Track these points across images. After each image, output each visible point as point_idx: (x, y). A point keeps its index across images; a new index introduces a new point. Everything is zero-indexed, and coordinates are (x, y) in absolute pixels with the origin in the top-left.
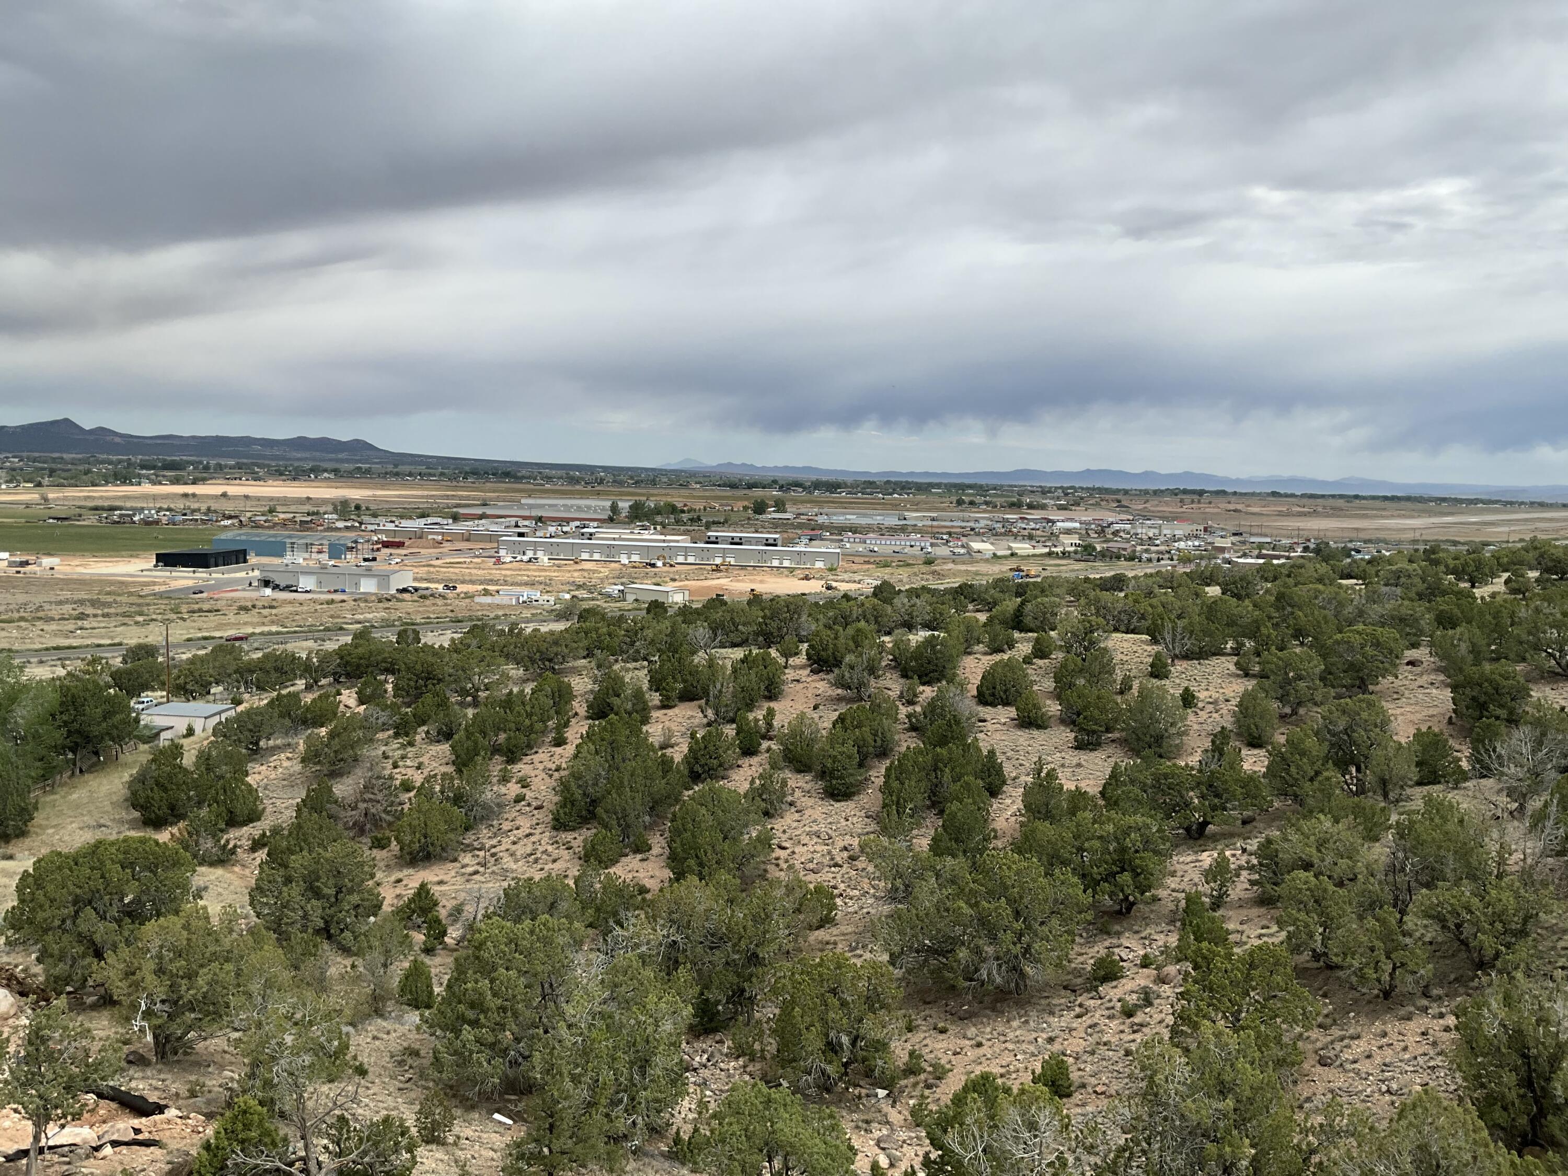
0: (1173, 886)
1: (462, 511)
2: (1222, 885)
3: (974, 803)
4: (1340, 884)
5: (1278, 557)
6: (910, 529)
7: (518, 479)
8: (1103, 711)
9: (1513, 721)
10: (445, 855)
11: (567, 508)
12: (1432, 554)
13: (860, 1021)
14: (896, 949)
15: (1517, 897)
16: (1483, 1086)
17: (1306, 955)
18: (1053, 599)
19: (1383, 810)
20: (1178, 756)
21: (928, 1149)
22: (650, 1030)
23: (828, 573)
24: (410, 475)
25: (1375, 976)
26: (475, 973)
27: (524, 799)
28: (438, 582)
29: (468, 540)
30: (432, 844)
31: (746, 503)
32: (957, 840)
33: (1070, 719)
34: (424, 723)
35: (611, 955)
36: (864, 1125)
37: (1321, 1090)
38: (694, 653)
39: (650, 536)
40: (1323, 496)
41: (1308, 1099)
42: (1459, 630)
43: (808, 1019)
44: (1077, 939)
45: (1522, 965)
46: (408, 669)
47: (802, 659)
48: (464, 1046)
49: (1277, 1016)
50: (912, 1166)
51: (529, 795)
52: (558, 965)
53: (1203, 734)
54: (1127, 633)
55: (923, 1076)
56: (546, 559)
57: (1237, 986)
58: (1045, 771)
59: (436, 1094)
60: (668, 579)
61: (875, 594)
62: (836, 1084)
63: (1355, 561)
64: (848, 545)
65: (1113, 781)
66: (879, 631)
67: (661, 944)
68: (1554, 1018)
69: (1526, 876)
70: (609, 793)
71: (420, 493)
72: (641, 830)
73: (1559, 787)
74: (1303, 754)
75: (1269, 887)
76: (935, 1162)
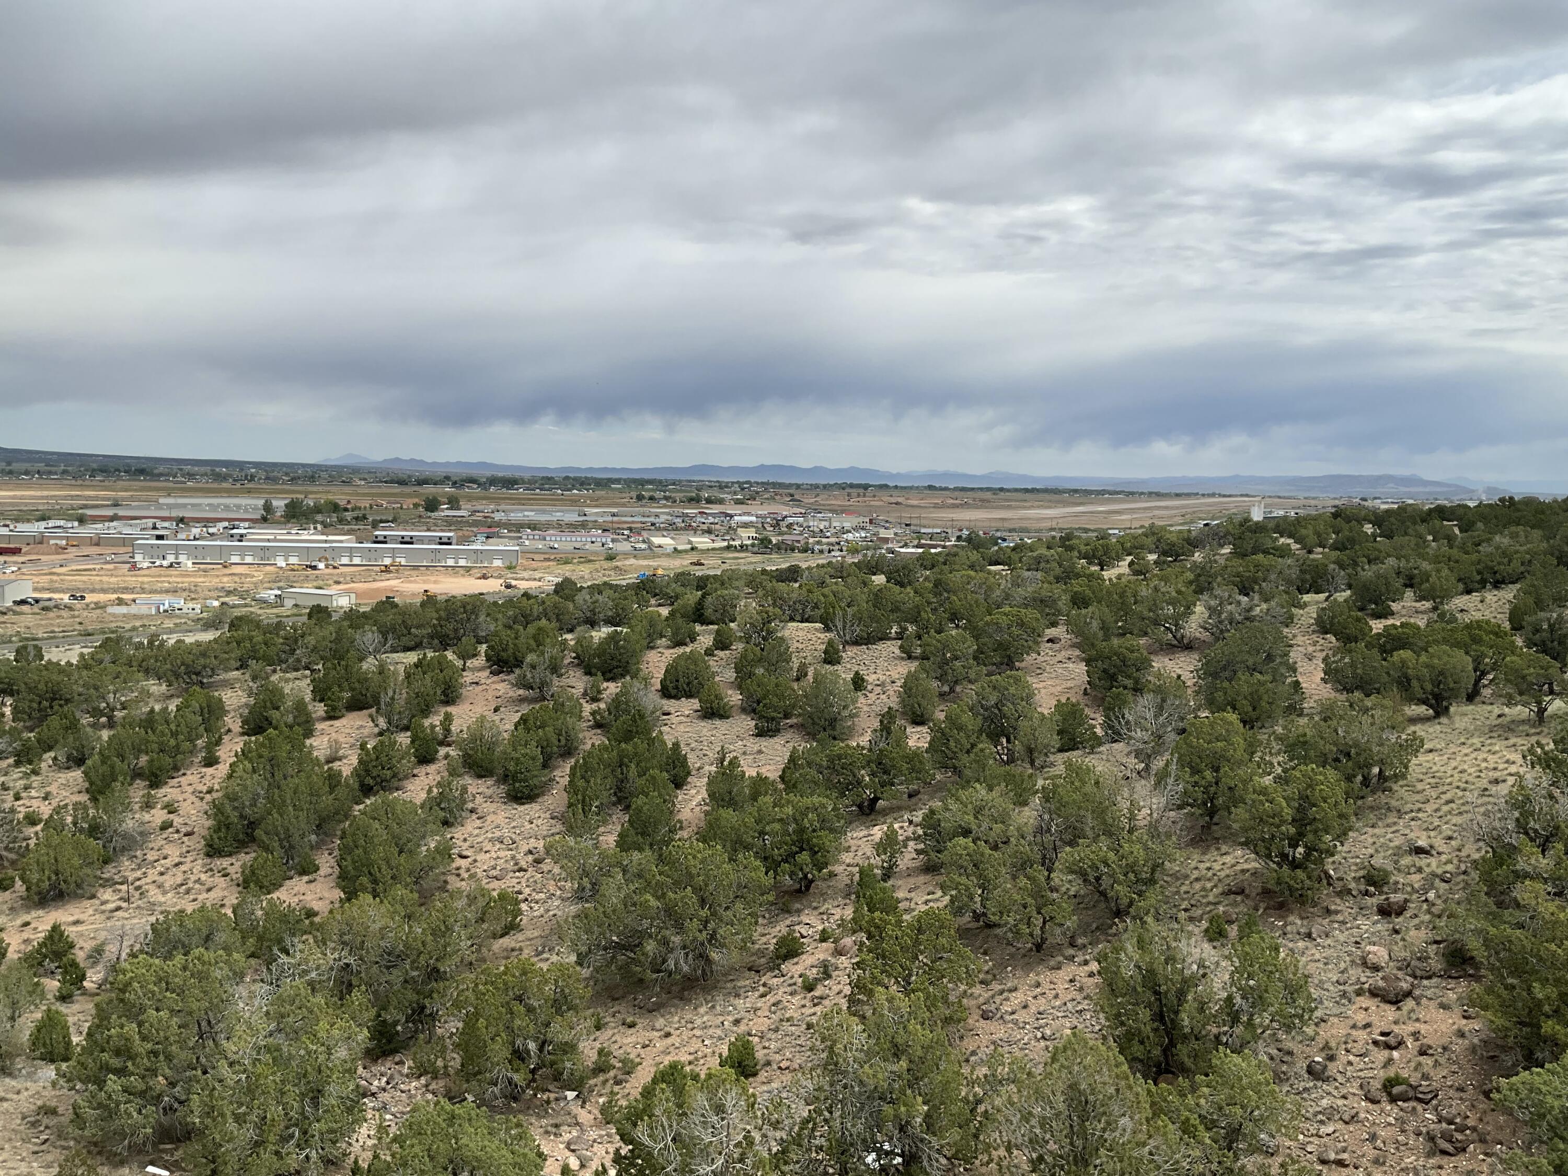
0: (848, 861)
1: (89, 512)
2: (892, 856)
3: (660, 795)
4: (995, 848)
5: (935, 547)
6: (590, 525)
7: (156, 477)
8: (782, 697)
9: (1138, 690)
10: (79, 892)
11: (213, 507)
12: (1066, 540)
13: (548, 1025)
14: (584, 949)
15: (1146, 848)
16: (1122, 1024)
17: (968, 917)
18: (732, 591)
19: (1030, 776)
20: (850, 736)
21: (618, 1145)
22: (322, 1058)
23: (507, 571)
24: (26, 473)
25: (1028, 931)
26: (119, 1017)
27: (171, 825)
28: (63, 591)
29: (97, 544)
30: (65, 881)
31: (416, 500)
32: (643, 834)
33: (751, 706)
34: (50, 748)
35: (276, 983)
36: (554, 1130)
37: (985, 1043)
38: (361, 659)
39: (310, 536)
40: (973, 489)
41: (974, 1053)
42: (1090, 609)
43: (492, 1030)
44: (760, 920)
45: (1152, 910)
46: (30, 690)
47: (481, 661)
48: (110, 1097)
49: (943, 976)
50: (603, 1165)
51: (177, 820)
52: (215, 1001)
53: (873, 714)
54: (802, 622)
55: (612, 1073)
56: (190, 564)
57: (907, 951)
58: (728, 760)
59: (78, 1154)
60: (331, 582)
61: (556, 592)
62: (524, 1092)
63: (1001, 549)
64: (527, 543)
65: (792, 766)
66: (561, 629)
67: (332, 969)
68: (1179, 956)
69: (1153, 829)
70: (270, 814)
71: (39, 493)
72: (307, 850)
73: (1177, 748)
74: (960, 728)
75: (933, 855)
76: (625, 1157)
